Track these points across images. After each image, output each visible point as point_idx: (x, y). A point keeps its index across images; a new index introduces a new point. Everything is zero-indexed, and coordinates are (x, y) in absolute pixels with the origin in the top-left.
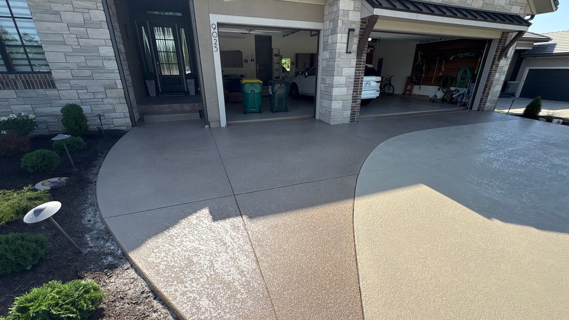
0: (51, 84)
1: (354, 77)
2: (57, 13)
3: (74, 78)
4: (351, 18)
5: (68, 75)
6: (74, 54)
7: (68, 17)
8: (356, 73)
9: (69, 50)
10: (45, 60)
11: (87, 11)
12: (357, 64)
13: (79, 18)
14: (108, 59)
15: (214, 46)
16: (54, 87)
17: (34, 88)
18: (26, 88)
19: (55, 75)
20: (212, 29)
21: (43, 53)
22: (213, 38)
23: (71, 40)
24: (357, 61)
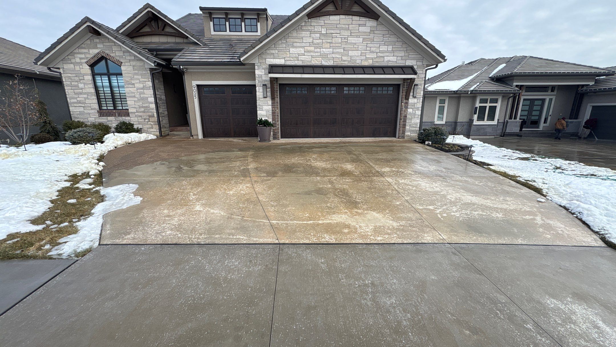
0: (128, 115)
1: (271, 111)
2: (134, 84)
3: (137, 112)
4: (264, 78)
5: (134, 110)
6: (138, 101)
7: (137, 85)
8: (272, 109)
9: (136, 99)
10: (127, 104)
11: (145, 82)
12: (272, 104)
13: (141, 86)
14: (152, 103)
15: (194, 96)
16: (129, 116)
17: (121, 116)
18: (118, 116)
19: (130, 111)
20: (193, 88)
21: (127, 101)
22: (194, 92)
23: (137, 96)
24: (272, 102)
